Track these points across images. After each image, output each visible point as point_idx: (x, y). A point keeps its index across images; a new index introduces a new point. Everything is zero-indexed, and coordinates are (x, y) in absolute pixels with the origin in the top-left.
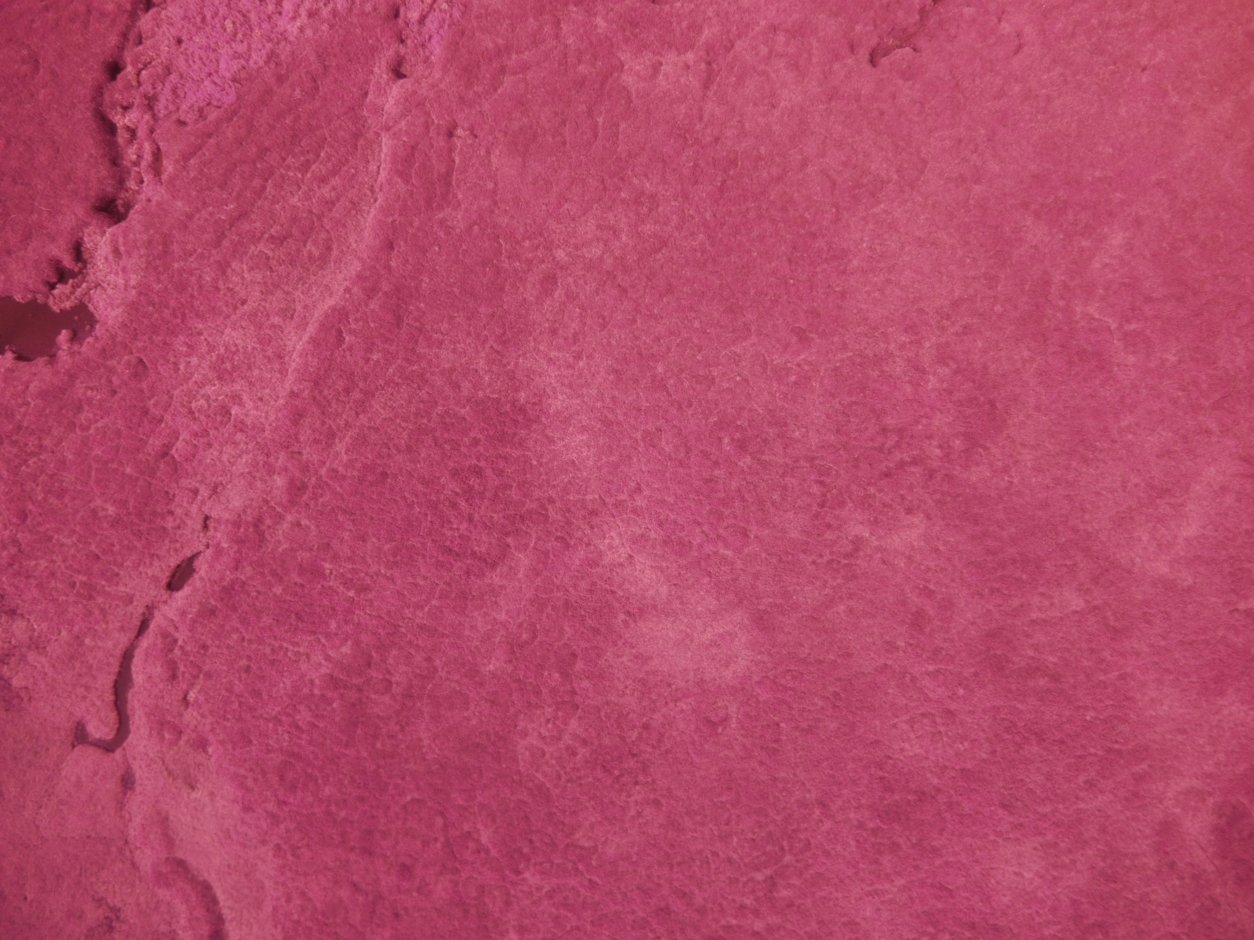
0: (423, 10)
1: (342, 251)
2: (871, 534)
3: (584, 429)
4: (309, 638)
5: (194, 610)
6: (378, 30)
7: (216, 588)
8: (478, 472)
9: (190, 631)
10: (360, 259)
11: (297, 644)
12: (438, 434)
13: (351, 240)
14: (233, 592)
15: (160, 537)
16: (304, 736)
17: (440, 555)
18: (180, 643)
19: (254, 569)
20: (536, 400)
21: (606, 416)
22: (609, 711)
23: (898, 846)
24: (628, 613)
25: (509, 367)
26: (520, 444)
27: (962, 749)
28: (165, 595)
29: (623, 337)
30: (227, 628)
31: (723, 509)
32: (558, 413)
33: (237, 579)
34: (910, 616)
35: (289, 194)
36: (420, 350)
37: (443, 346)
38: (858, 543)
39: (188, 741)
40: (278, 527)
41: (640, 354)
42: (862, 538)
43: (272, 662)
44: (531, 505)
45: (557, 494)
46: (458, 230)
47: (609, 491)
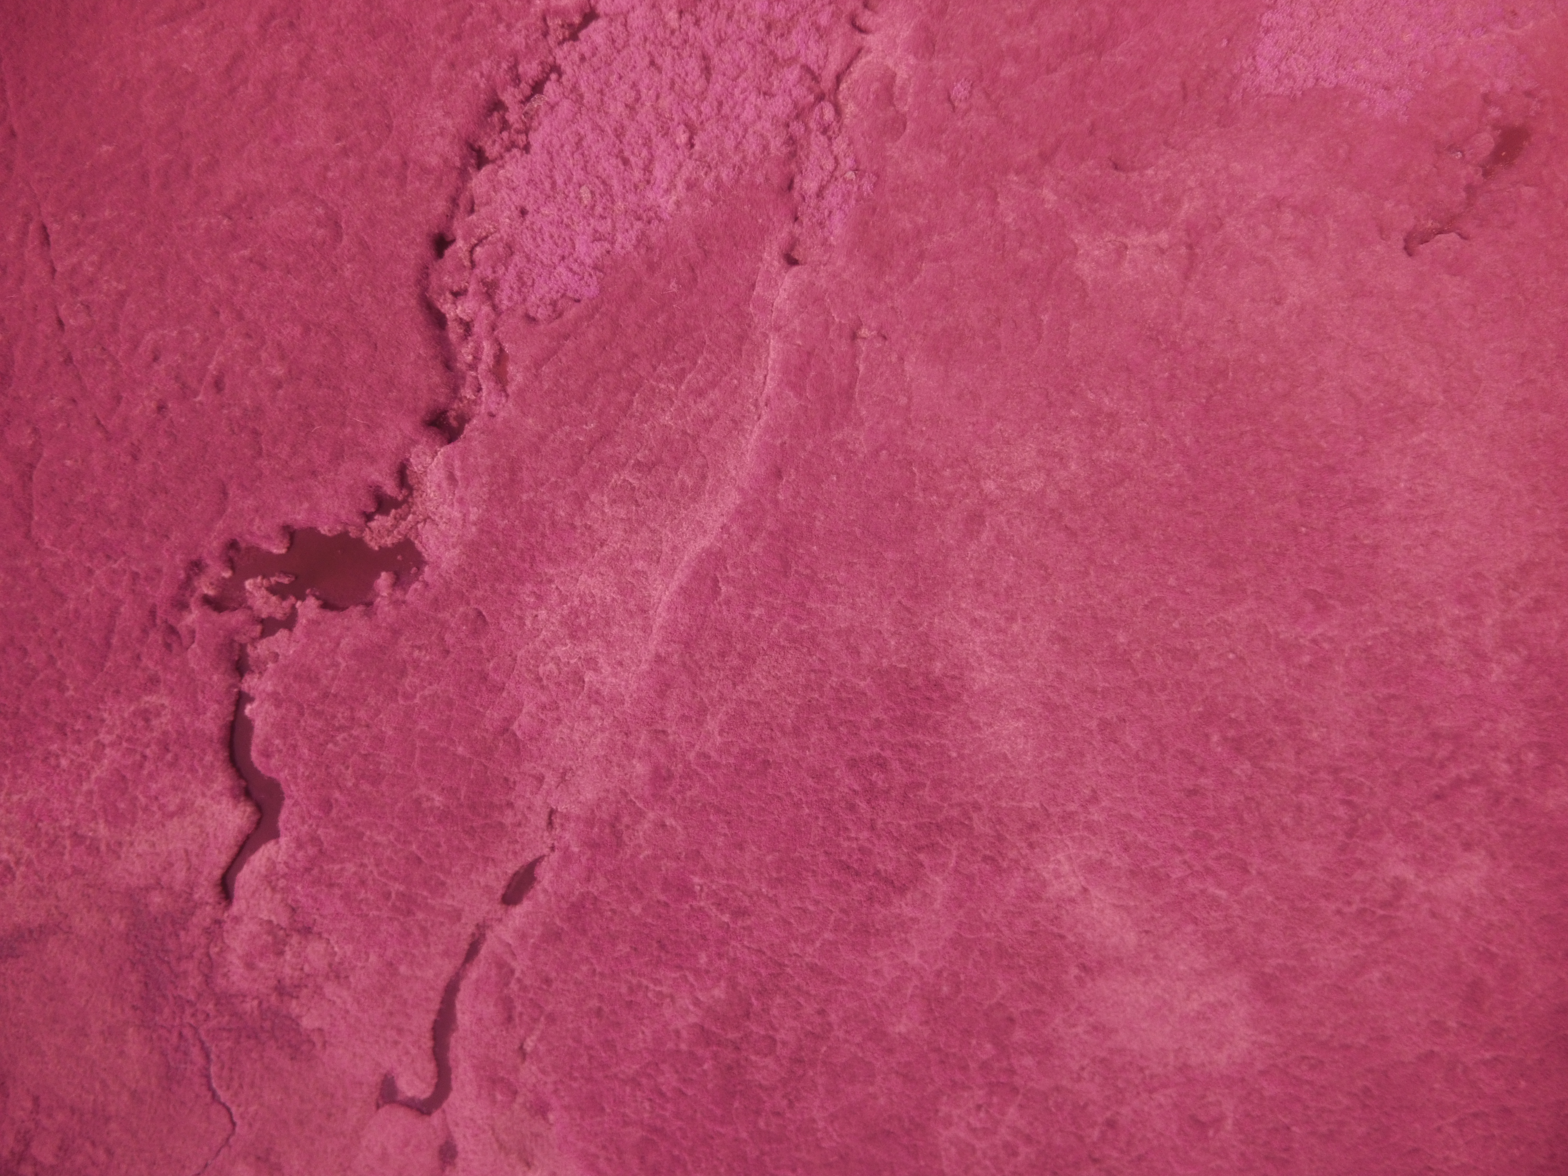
0: (822, 180)
1: (719, 480)
2: (1417, 875)
3: (1019, 713)
4: (673, 975)
5: (536, 933)
6: (770, 206)
7: (564, 905)
8: (882, 765)
9: (531, 960)
10: (741, 490)
11: (659, 982)
12: (832, 713)
13: (730, 466)
14: (582, 911)
15: (498, 836)
16: (669, 1106)
17: (835, 873)
18: (517, 974)
19: (609, 881)
20: (956, 673)
21: (1049, 698)
22: (1060, 1100)
24: (1084, 967)
25: (921, 629)
26: (935, 729)
28: (499, 909)
29: (1072, 594)
30: (575, 957)
31: (1212, 832)
32: (985, 691)
33: (588, 893)
35: (660, 411)
36: (812, 604)
37: (839, 600)
38: (1399, 888)
39: (524, 1104)
40: (638, 827)
41: (1094, 617)
42: (1404, 881)
43: (630, 1004)
44: (950, 812)
45: (985, 798)
46: (861, 456)
47: (1054, 798)
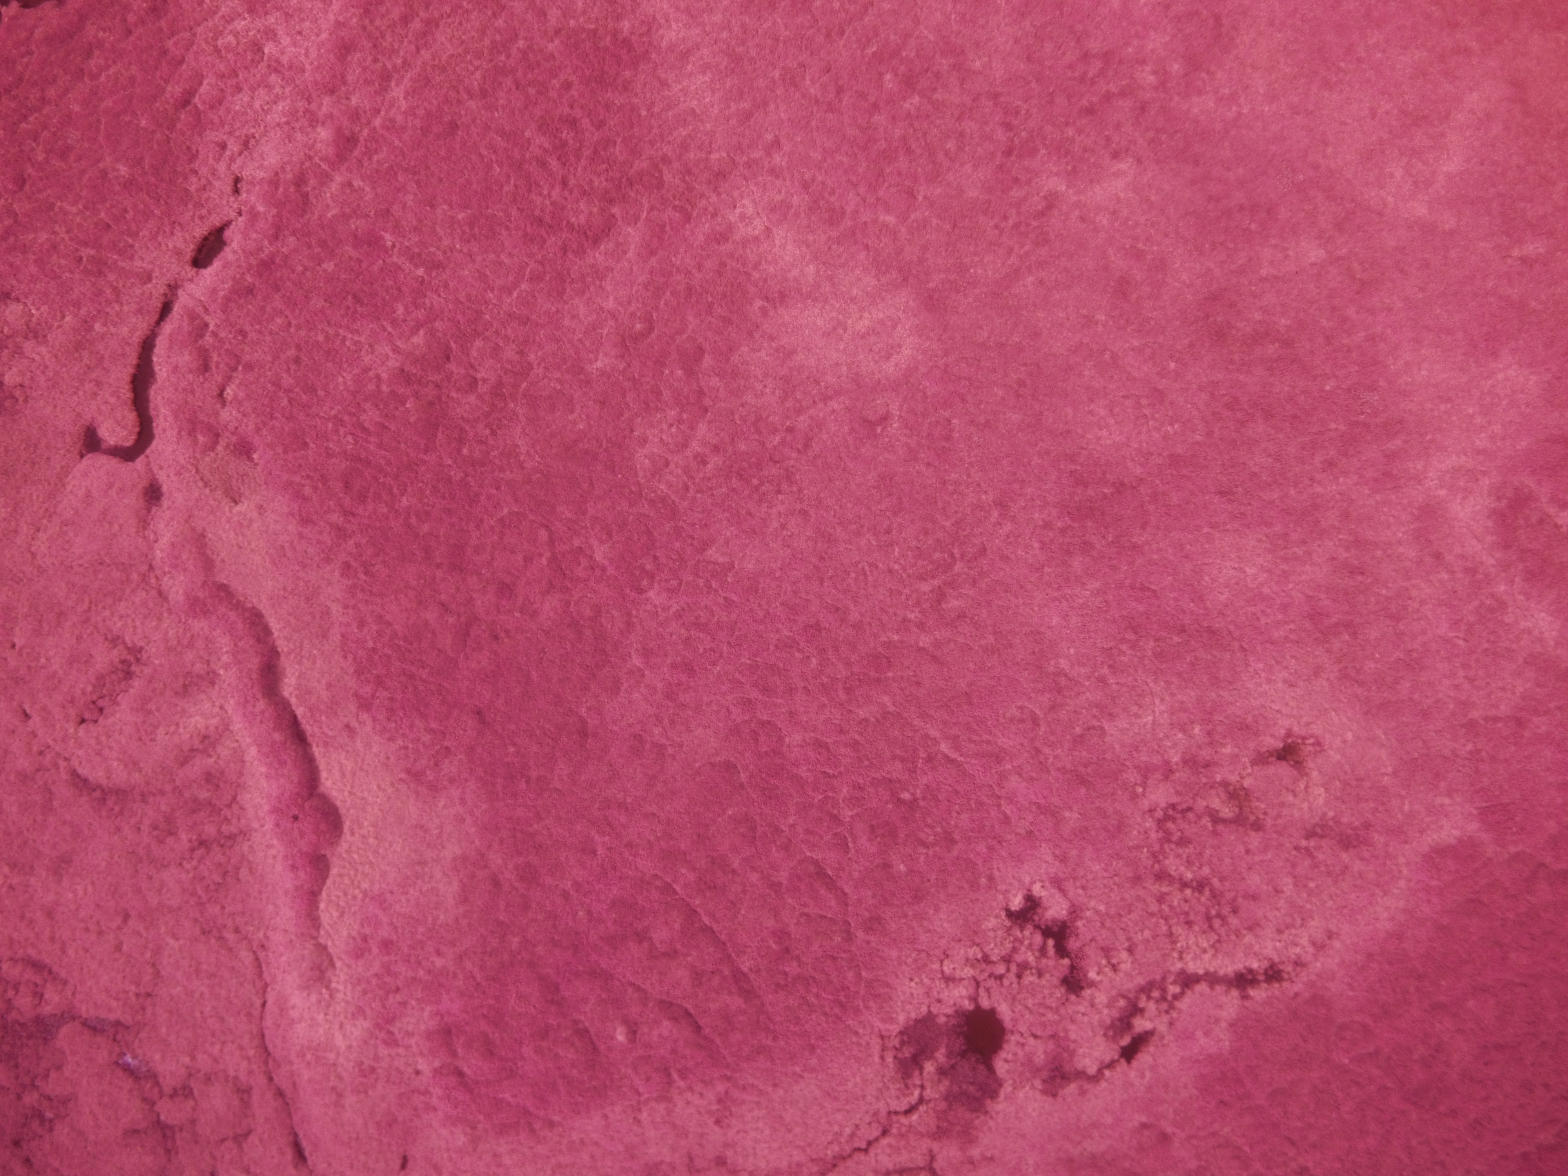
2: (1068, 187)
3: (706, 68)
4: (371, 325)
5: (227, 287)
7: (252, 261)
8: (572, 123)
9: (224, 312)
11: (357, 332)
12: (520, 73)
14: (273, 267)
15: (182, 200)
17: (529, 226)
18: (212, 327)
19: (298, 239)
20: (643, 30)
21: (734, 50)
22: (744, 414)
23: (1092, 547)
24: (767, 299)
26: (625, 88)
27: (1172, 432)
28: (190, 272)
30: (268, 309)
31: (883, 165)
32: (672, 47)
33: (278, 251)
34: (1112, 284)
38: (1051, 202)
39: (228, 446)
40: (325, 188)
42: (1057, 192)
43: (327, 352)
44: (641, 164)
45: (674, 151)
47: (739, 147)
